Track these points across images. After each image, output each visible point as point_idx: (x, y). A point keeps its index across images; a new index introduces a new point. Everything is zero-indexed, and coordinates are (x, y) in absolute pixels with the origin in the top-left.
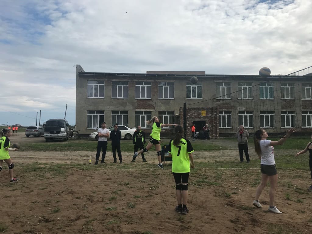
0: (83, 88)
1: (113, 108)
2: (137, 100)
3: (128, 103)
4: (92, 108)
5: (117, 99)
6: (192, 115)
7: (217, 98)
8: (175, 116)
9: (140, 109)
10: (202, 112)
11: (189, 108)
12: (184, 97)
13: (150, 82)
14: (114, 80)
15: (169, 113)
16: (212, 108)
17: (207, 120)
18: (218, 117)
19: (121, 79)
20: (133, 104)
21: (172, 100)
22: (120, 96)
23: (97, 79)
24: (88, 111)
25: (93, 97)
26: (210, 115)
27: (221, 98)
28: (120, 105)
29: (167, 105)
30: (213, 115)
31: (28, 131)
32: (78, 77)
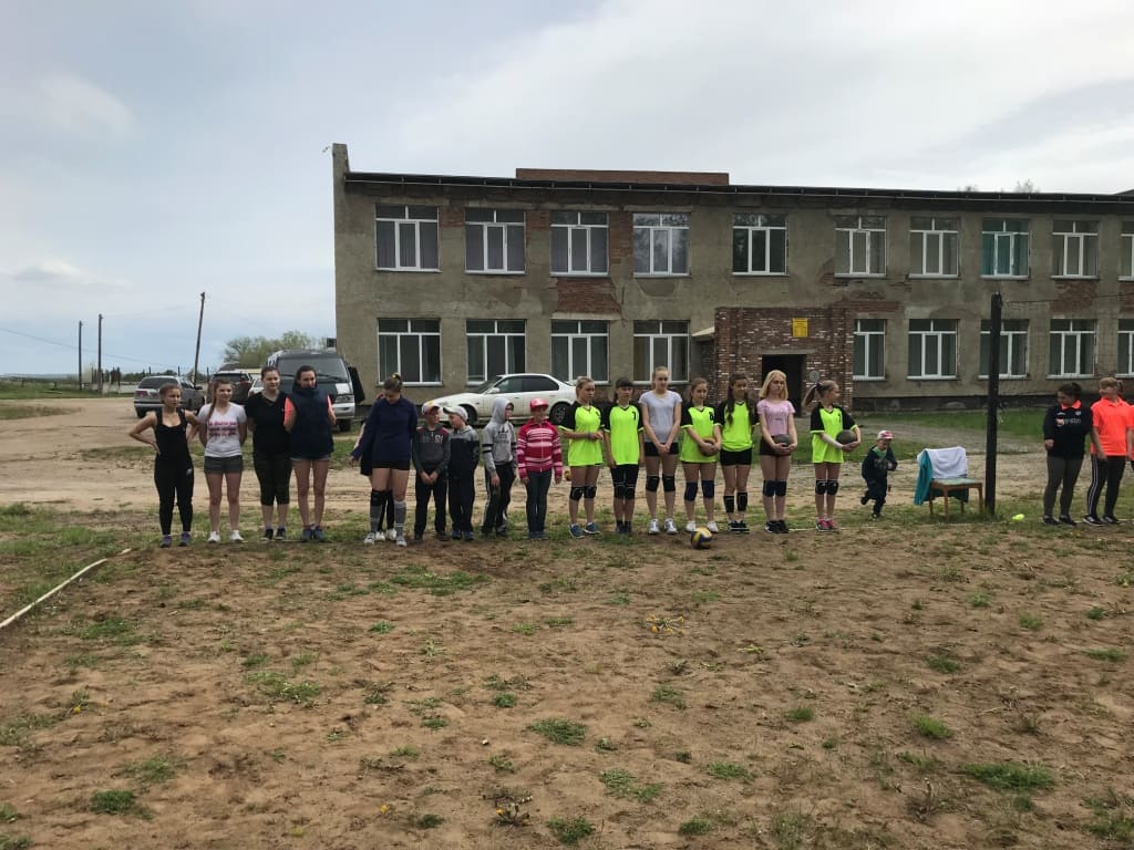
0: (362, 233)
1: (472, 308)
2: (556, 280)
3: (524, 292)
4: (393, 309)
5: (484, 279)
6: (761, 333)
7: (838, 275)
8: (694, 338)
9: (568, 314)
10: (795, 324)
11: (750, 312)
12: (727, 270)
13: (603, 213)
14: (472, 204)
15: (670, 326)
16: (830, 309)
17: (812, 351)
18: (850, 339)
19: (497, 201)
20: (543, 296)
21: (681, 281)
22: (496, 263)
23: (412, 202)
24: (379, 319)
25: (399, 268)
26: (821, 334)
27: (852, 273)
28: (495, 299)
29: (666, 299)
30: (831, 334)
31: (145, 393)
32: (343, 194)
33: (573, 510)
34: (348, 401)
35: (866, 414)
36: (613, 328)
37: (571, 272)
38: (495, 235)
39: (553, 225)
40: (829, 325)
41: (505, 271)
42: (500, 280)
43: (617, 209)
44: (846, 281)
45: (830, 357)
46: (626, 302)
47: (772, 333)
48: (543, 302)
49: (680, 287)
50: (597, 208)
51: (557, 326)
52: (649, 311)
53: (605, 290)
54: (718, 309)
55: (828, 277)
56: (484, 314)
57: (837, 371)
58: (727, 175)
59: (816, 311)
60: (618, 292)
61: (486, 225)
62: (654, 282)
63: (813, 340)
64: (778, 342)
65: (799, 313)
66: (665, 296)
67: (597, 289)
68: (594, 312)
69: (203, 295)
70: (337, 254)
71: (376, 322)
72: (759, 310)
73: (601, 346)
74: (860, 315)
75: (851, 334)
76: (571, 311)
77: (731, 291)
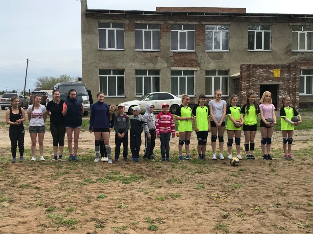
0: (93, 34)
1: (138, 65)
2: (173, 53)
3: (159, 58)
4: (105, 66)
5: (143, 52)
6: (260, 76)
7: (293, 51)
8: (231, 77)
9: (178, 67)
10: (274, 72)
11: (255, 66)
12: (245, 49)
13: (193, 25)
14: (138, 22)
15: (221, 72)
16: (290, 65)
17: (282, 83)
18: (298, 78)
19: (149, 20)
20: (167, 60)
21: (226, 53)
22: (148, 46)
23: (113, 21)
24: (99, 69)
25: (108, 49)
26: (286, 76)
27: (299, 50)
28: (147, 61)
29: (219, 61)
30: (290, 76)
31: (5, 100)
32: (85, 18)
33: (180, 149)
34: (87, 103)
35: (305, 109)
36: (196, 73)
37: (179, 50)
38: (147, 34)
39: (171, 30)
40: (289, 72)
41: (151, 50)
42: (149, 54)
43: (199, 23)
44: (296, 53)
45: (289, 85)
46: (202, 62)
47: (265, 75)
48: (167, 62)
49: (225, 56)
50: (190, 23)
51: (173, 72)
52: (212, 66)
53: (194, 58)
54: (242, 65)
55: (289, 51)
56: (143, 68)
57: (293, 92)
58: (245, 9)
59: (283, 66)
60: (199, 58)
61: (144, 31)
62: (214, 54)
63: (282, 79)
64: (267, 79)
65: (276, 67)
66: (219, 59)
67: (190, 57)
68: (189, 67)
69: (28, 60)
70: (82, 43)
71: (99, 71)
72: (259, 65)
73: (191, 81)
74: (302, 68)
75: (299, 76)
76: (179, 66)
77: (247, 57)
